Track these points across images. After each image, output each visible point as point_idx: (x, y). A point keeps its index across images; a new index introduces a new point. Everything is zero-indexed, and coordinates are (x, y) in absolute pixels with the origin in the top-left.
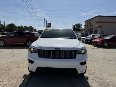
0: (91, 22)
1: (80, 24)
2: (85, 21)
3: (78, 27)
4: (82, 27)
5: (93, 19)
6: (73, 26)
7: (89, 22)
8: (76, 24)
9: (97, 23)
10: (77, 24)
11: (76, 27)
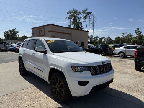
0: (41, 30)
1: (16, 30)
2: (32, 28)
3: (12, 34)
4: (18, 35)
5: (44, 27)
6: (5, 32)
7: (38, 30)
8: (10, 30)
9: (49, 32)
10: (12, 30)
11: (9, 34)
